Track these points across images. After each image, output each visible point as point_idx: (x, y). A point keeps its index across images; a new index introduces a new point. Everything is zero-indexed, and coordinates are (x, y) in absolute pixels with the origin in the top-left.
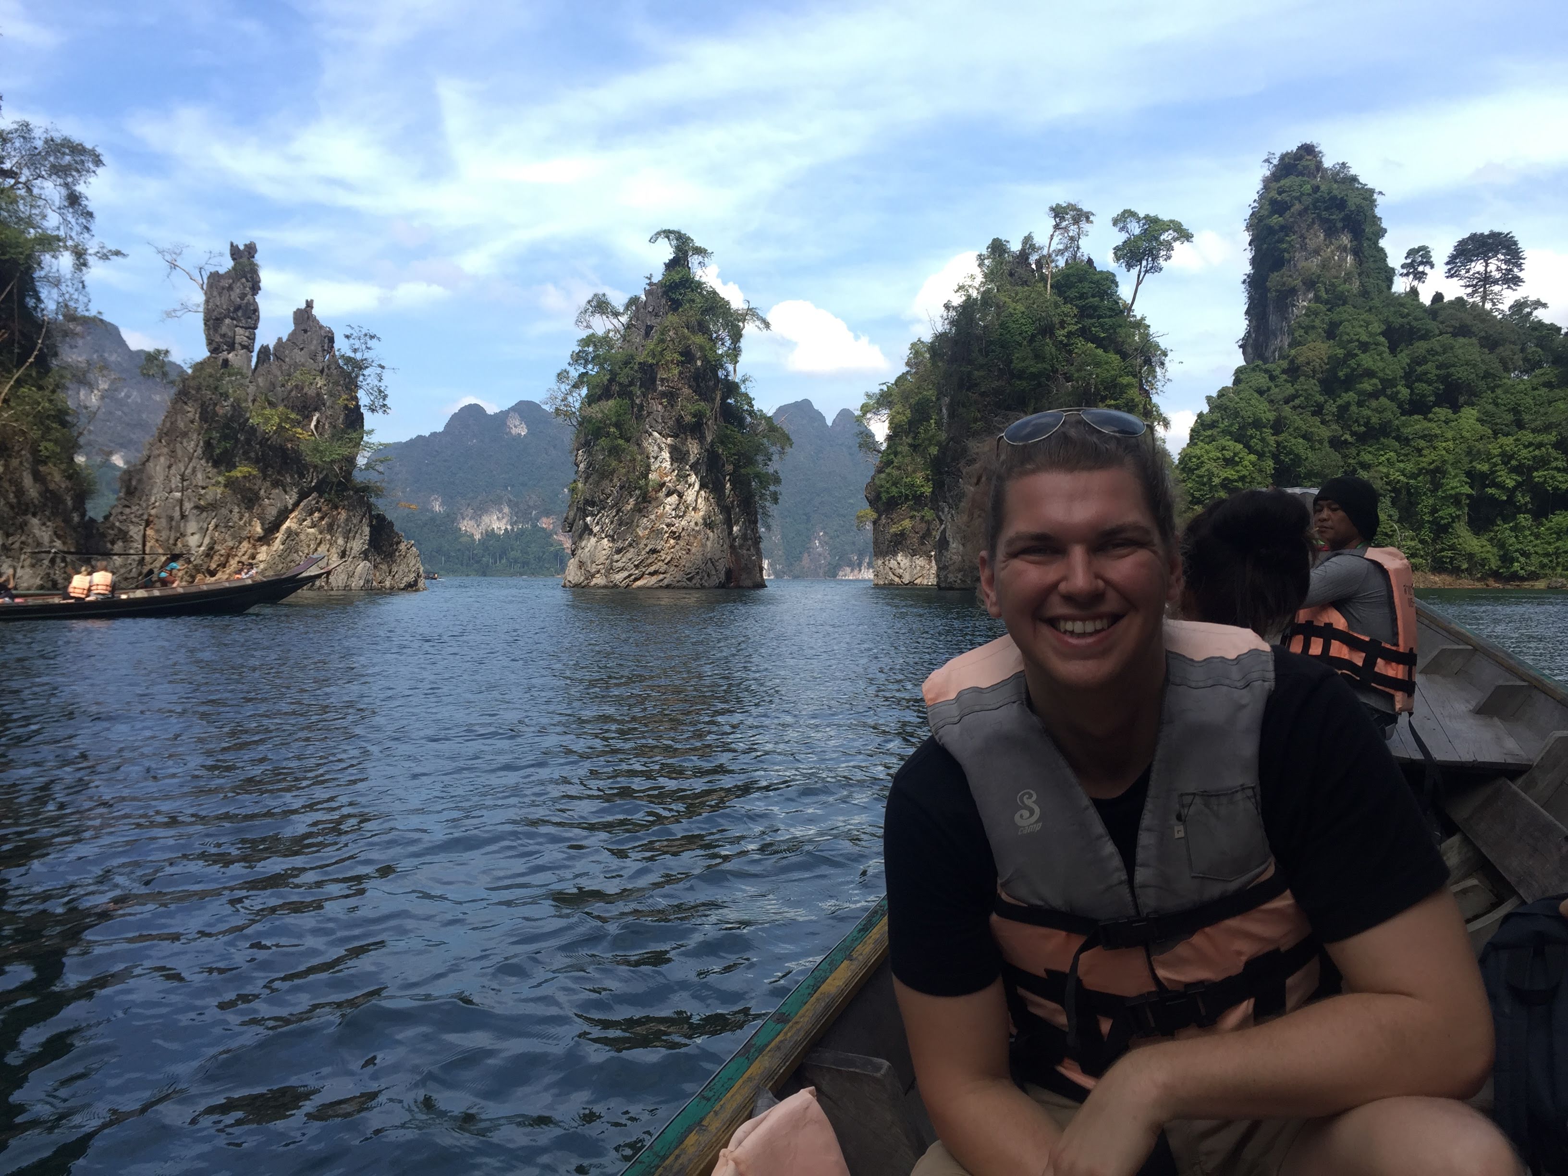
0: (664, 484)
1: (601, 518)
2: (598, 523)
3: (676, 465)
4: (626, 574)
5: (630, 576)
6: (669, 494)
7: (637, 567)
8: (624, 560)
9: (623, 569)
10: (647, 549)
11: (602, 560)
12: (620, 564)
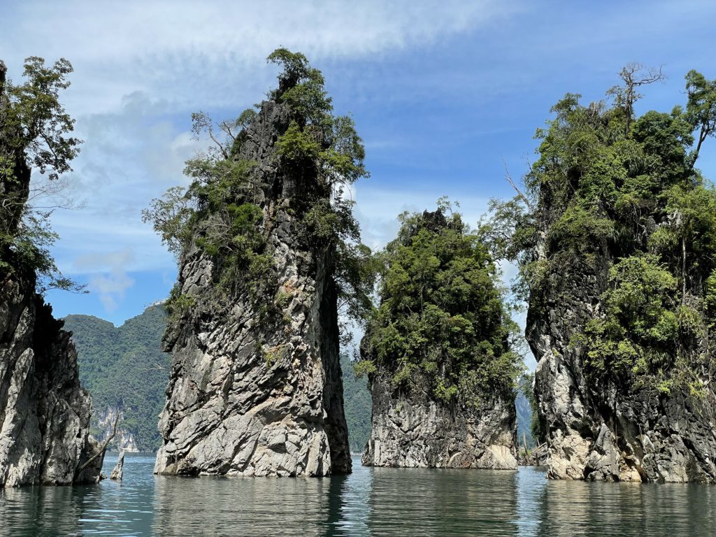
0: (291, 299)
1: (219, 333)
2: (214, 340)
3: (302, 279)
4: (249, 394)
5: (254, 396)
6: (297, 310)
7: (262, 387)
8: (247, 378)
9: (245, 390)
10: (274, 368)
11: (218, 379)
12: (242, 384)
